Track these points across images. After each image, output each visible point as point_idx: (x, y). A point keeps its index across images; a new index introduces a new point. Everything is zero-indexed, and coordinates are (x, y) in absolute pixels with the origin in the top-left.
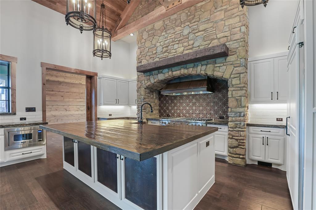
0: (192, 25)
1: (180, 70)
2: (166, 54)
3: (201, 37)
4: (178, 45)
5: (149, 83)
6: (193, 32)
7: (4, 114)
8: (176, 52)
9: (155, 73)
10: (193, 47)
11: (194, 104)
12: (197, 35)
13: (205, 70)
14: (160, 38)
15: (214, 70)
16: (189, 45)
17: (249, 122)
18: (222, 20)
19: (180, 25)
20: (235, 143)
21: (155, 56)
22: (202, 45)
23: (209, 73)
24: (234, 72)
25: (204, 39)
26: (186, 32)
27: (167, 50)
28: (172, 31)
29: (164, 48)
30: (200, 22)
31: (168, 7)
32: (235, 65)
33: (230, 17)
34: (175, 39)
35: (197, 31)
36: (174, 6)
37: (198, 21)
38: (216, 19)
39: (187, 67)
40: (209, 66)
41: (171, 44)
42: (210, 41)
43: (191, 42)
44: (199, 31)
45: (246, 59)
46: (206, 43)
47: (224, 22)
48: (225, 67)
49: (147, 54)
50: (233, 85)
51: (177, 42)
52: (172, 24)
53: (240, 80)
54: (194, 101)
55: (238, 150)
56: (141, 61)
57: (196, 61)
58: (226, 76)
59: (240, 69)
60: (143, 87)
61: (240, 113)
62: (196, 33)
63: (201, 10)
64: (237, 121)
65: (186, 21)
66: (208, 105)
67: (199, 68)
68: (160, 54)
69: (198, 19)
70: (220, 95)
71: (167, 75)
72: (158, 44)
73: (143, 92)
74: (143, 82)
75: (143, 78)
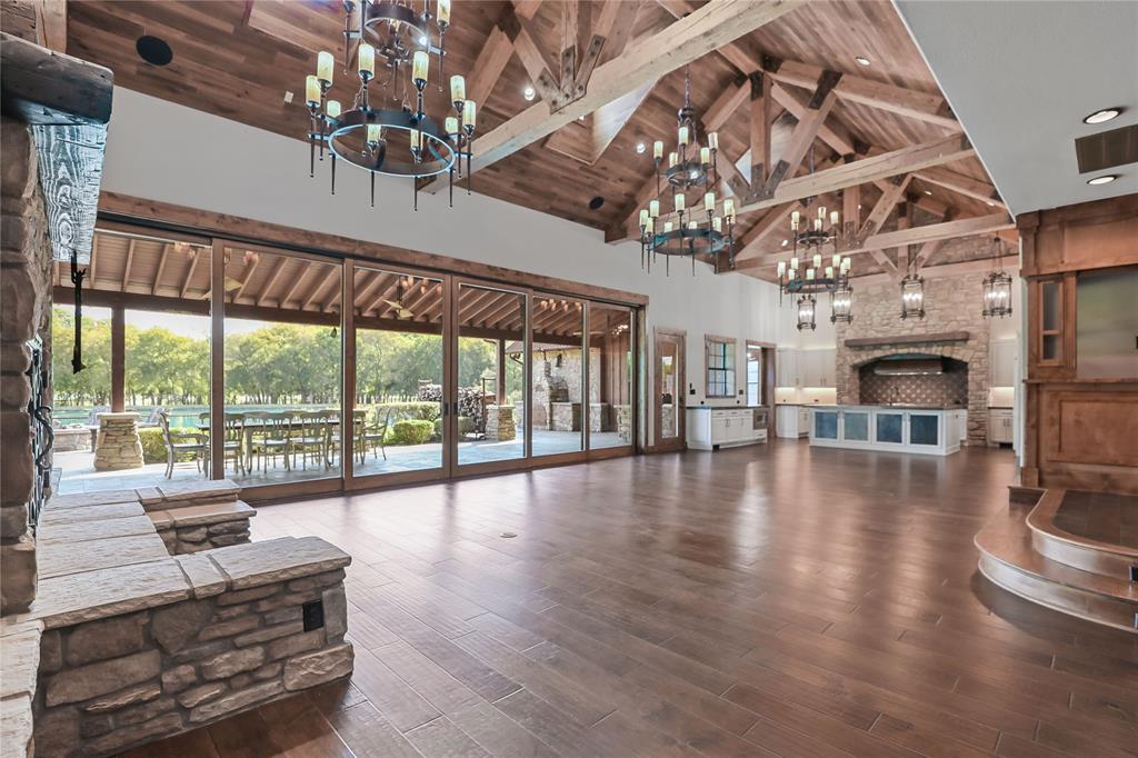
5: (859, 360)
8: (903, 327)
9: (868, 349)
10: (927, 325)
11: (918, 386)
13: (941, 351)
14: (877, 306)
15: (952, 352)
16: (921, 322)
17: (991, 405)
18: (962, 302)
20: (975, 425)
21: (869, 327)
22: (937, 325)
23: (947, 355)
24: (974, 356)
25: (940, 318)
27: (890, 323)
28: (896, 302)
29: (885, 320)
32: (976, 349)
33: (970, 302)
35: (932, 308)
37: (933, 298)
38: (956, 301)
39: (919, 347)
40: (946, 348)
41: (895, 317)
43: (924, 319)
45: (987, 344)
48: (965, 351)
50: (973, 369)
53: (981, 364)
55: (978, 432)
57: (929, 343)
59: (981, 354)
61: (981, 396)
64: (977, 404)
66: (938, 387)
67: (934, 349)
70: (955, 376)
71: (888, 353)
72: (874, 314)
73: (847, 370)
74: (848, 358)
75: (848, 353)
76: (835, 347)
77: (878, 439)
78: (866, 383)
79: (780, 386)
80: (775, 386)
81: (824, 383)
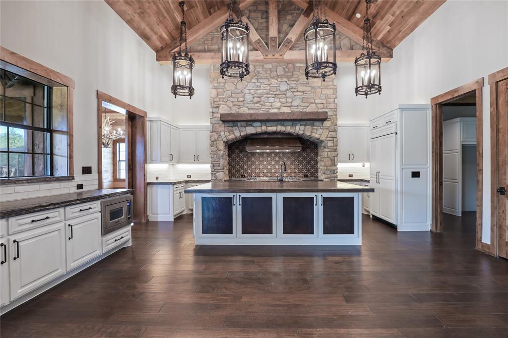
0: (290, 82)
1: (277, 126)
2: (258, 105)
3: (300, 98)
4: (273, 99)
5: (232, 136)
6: (292, 90)
7: (63, 179)
8: (271, 106)
9: (241, 125)
10: (292, 106)
12: (295, 94)
13: (303, 131)
14: (249, 84)
15: (312, 132)
16: (287, 102)
18: (319, 87)
19: (276, 78)
21: (242, 104)
22: (300, 106)
23: (308, 133)
24: (329, 136)
25: (303, 100)
26: (284, 87)
27: (260, 101)
28: (266, 81)
29: (256, 98)
30: (299, 82)
31: (267, 56)
32: (330, 130)
33: (326, 87)
34: (270, 91)
35: (296, 90)
36: (274, 57)
37: (297, 81)
38: (315, 85)
39: (285, 125)
40: (307, 127)
41: (265, 96)
42: (308, 104)
43: (289, 100)
44: (297, 91)
46: (305, 104)
47: (321, 90)
48: (321, 130)
49: (229, 99)
50: (328, 147)
51: (273, 96)
52: (266, 74)
53: (334, 143)
54: (277, 159)
56: (218, 106)
57: (294, 121)
58: (323, 138)
60: (222, 140)
61: (334, 170)
62: (295, 92)
63: (299, 71)
64: (331, 177)
65: (284, 77)
66: (292, 163)
67: (298, 128)
68: (250, 104)
69: (297, 79)
71: (259, 130)
72: (246, 91)
73: (221, 146)
74: (222, 133)
75: (222, 128)
76: (207, 123)
77: (285, 232)
78: (233, 160)
79: (152, 161)
80: (145, 161)
81: (196, 159)
